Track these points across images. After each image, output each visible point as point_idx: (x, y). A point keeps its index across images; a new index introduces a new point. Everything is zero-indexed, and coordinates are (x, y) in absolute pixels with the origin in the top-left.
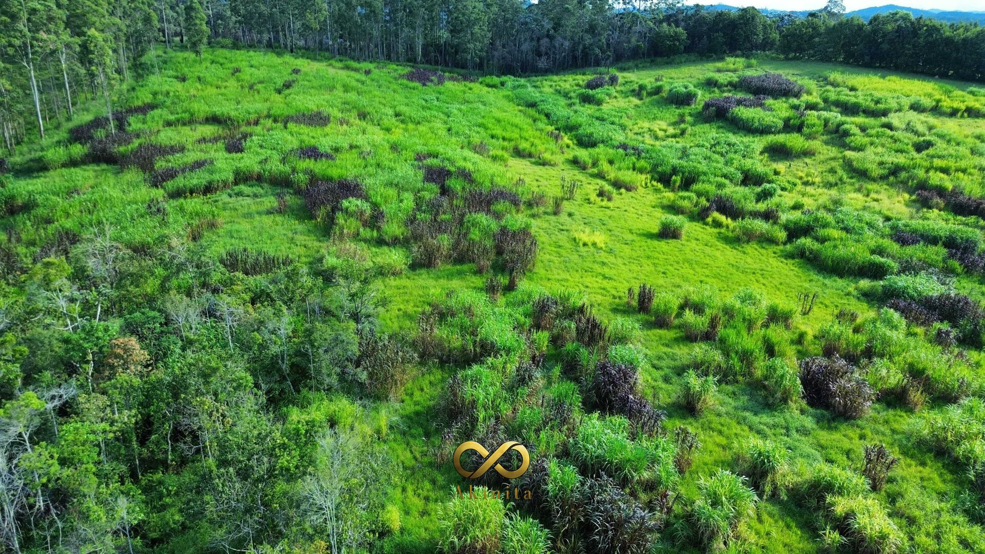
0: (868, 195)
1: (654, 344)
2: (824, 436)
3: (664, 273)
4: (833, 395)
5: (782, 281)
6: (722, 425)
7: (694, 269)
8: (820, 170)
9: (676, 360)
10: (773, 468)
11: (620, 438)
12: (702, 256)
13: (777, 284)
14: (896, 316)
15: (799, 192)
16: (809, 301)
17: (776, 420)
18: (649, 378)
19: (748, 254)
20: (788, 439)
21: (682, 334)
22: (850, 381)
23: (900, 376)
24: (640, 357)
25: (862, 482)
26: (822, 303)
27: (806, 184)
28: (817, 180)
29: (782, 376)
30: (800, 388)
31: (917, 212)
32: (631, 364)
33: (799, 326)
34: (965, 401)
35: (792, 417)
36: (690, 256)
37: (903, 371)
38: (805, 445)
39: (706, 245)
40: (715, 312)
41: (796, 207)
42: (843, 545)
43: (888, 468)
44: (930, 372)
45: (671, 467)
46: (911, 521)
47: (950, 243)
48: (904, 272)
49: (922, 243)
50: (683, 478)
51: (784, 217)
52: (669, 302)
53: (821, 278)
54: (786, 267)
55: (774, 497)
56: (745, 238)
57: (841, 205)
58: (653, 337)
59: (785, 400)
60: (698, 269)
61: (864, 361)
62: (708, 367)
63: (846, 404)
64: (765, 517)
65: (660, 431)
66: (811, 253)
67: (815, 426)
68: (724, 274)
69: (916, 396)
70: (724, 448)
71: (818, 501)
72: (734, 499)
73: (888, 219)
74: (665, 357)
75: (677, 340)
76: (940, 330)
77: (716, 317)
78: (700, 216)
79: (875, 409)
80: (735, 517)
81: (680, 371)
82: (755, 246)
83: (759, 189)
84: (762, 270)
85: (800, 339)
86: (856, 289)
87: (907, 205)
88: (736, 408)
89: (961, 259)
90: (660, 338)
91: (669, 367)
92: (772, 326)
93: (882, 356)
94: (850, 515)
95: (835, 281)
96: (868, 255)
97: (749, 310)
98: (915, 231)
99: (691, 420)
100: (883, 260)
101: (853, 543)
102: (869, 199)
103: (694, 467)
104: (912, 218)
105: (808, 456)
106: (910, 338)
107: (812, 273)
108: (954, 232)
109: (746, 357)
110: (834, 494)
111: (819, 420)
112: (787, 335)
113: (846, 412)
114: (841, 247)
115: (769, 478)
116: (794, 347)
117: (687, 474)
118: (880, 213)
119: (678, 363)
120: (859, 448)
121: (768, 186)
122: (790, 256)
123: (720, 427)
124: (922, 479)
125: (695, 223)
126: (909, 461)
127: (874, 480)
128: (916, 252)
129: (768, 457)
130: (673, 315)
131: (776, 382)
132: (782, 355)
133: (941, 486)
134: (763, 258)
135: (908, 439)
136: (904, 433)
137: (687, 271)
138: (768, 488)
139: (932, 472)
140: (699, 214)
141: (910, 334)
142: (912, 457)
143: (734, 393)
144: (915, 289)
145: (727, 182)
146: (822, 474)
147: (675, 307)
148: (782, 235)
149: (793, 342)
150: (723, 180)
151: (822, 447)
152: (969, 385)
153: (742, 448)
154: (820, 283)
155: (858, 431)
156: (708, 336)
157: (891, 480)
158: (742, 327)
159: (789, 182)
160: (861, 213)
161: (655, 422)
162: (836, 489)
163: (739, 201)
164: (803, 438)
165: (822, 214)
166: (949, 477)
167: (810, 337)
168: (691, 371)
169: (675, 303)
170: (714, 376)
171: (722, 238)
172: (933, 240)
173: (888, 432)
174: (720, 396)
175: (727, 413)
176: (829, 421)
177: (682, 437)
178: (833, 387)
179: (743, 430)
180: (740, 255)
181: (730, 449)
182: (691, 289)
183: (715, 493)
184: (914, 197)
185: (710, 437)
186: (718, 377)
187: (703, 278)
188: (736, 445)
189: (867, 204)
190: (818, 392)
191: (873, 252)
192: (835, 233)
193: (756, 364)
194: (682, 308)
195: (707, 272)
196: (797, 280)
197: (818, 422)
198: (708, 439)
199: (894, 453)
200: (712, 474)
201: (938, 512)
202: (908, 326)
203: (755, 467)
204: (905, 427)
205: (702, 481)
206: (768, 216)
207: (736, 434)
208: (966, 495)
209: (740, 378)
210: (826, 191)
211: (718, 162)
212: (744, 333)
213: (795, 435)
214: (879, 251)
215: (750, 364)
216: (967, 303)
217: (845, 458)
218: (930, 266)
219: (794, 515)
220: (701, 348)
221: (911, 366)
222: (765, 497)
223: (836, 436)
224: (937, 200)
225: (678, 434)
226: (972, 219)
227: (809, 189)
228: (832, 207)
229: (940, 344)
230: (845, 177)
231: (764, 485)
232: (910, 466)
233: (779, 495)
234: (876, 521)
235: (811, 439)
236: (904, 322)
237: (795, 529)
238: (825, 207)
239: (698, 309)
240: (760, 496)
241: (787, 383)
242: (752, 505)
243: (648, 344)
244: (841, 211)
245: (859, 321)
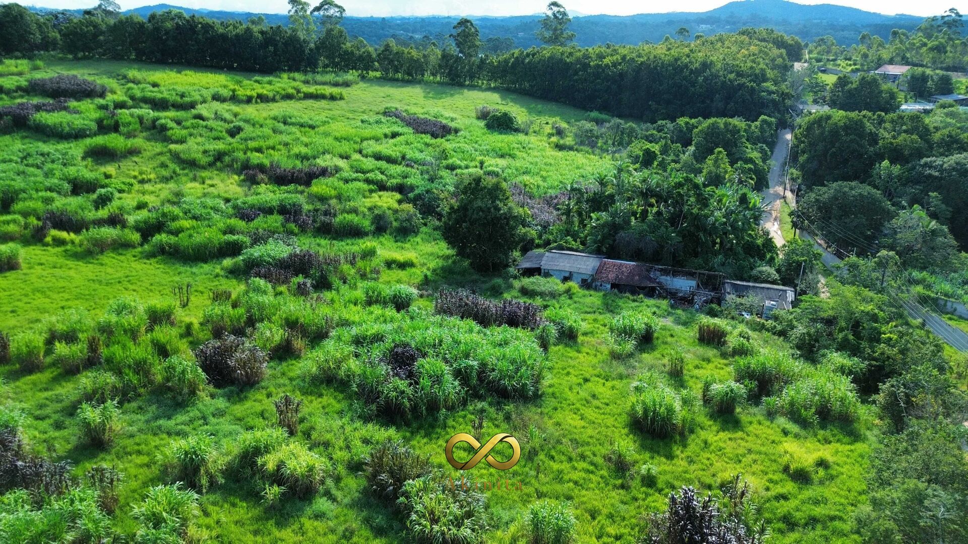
0: (204, 183)
1: (29, 394)
2: (239, 409)
3: (13, 312)
4: (234, 370)
5: (152, 281)
6: (138, 444)
7: (48, 297)
8: (151, 166)
9: (61, 401)
10: (203, 459)
11: (21, 515)
12: (54, 280)
13: (148, 285)
14: (261, 282)
15: (138, 191)
16: (184, 293)
17: (191, 414)
18: (36, 433)
19: (106, 264)
20: (208, 427)
21: (59, 371)
22: (243, 352)
23: (281, 331)
24: (16, 414)
25: (280, 433)
26: (196, 291)
27: (142, 182)
28: (152, 176)
29: (183, 372)
30: (203, 375)
31: (249, 190)
32: (7, 427)
33: (183, 319)
34: (333, 333)
35: (205, 406)
36: (39, 284)
37: (282, 326)
38: (225, 425)
39: (55, 267)
40: (90, 334)
41: (141, 206)
42: (283, 494)
43: (297, 411)
44: (302, 320)
45: (97, 514)
46: (327, 445)
47: (283, 210)
48: (255, 243)
49: (262, 215)
50: (114, 518)
51: (131, 219)
52: (30, 341)
53: (188, 268)
54: (152, 267)
55: (213, 486)
56: (97, 249)
57: (183, 196)
58: (25, 387)
59: (193, 392)
60: (55, 296)
61: (248, 330)
62: (103, 393)
63: (247, 373)
64: (210, 508)
65: (70, 483)
66: (170, 247)
67: (227, 404)
68: (87, 292)
69: (298, 343)
70: (148, 466)
71: (252, 468)
72: (174, 508)
73: (227, 200)
74: (48, 402)
75: (56, 380)
76: (299, 283)
77: (94, 339)
78: (36, 237)
79: (272, 367)
80: (182, 525)
81: (72, 410)
82: (112, 255)
83: (94, 196)
84: (127, 277)
85: (188, 331)
86: (222, 269)
87: (239, 185)
88: (147, 421)
89: (295, 221)
90: (34, 384)
91: (56, 412)
92: (157, 328)
93: (262, 320)
94: (281, 465)
95: (201, 267)
96: (222, 236)
97: (128, 320)
98: (252, 207)
99: (102, 455)
100: (235, 237)
101: (290, 488)
102: (205, 186)
103: (122, 501)
104: (246, 195)
105: (231, 433)
106: (278, 297)
107: (177, 266)
108: (283, 200)
109: (141, 367)
110: (262, 455)
111: (229, 397)
112: (174, 332)
113: (249, 380)
114: (195, 235)
115: (202, 471)
116: (185, 340)
117: (118, 512)
118: (219, 196)
119: (66, 403)
120: (269, 405)
121: (103, 191)
122: (151, 255)
123: (136, 448)
124: (323, 407)
125: (32, 247)
126: (310, 398)
127: (289, 426)
128: (261, 223)
129: (195, 453)
130: (42, 354)
131: (179, 379)
132: (176, 351)
133: (338, 406)
134: (124, 265)
135: (303, 380)
136: (299, 377)
137: (40, 301)
138: (204, 481)
139: (330, 399)
140: (33, 236)
141: (277, 294)
142: (311, 394)
143: (140, 408)
144: (269, 256)
145: (54, 195)
146: (247, 443)
147: (41, 344)
148: (136, 237)
149: (182, 336)
150: (49, 194)
151: (240, 420)
152: (332, 319)
153: (167, 457)
154: (188, 274)
155: (264, 392)
156: (91, 362)
157: (302, 420)
158: (125, 339)
159: (124, 183)
160: (203, 199)
161: (61, 476)
162: (263, 450)
163: (76, 213)
164: (221, 420)
165: (168, 208)
166: (341, 396)
167: (196, 326)
168: (84, 406)
169: (39, 340)
170: (112, 400)
171: (71, 256)
172: (269, 211)
173: (287, 382)
174: (127, 417)
175: (140, 431)
176: (238, 394)
177: (99, 478)
178: (231, 363)
179: (162, 439)
180: (98, 268)
181: (155, 463)
182: (54, 319)
183: (154, 514)
184: (242, 177)
185: (130, 462)
186: (117, 399)
187: (64, 303)
188: (159, 457)
189: (206, 191)
190: (220, 373)
191: (225, 233)
192: (186, 223)
193: (153, 370)
194: (50, 342)
195: (66, 296)
196: (166, 276)
197: (229, 400)
198: (127, 465)
199: (297, 397)
200: (144, 498)
201: (342, 427)
202: (274, 288)
203: (186, 468)
204: (299, 372)
205: (136, 510)
206: (114, 221)
207: (156, 447)
208: (356, 405)
209: (142, 390)
210: (164, 185)
211: (35, 176)
212: (131, 344)
213: (213, 420)
214: (231, 231)
215: (147, 373)
216: (310, 255)
217: (261, 420)
218: (274, 233)
219: (235, 492)
220: (87, 377)
221: (287, 320)
222: (204, 491)
223: (248, 404)
224: (261, 176)
225: (93, 476)
226: (292, 187)
227: (147, 187)
228: (175, 200)
229: (302, 294)
230: (178, 169)
231: (199, 480)
232: (311, 402)
233: (217, 482)
234: (301, 459)
235: (228, 417)
236: (269, 285)
237: (240, 504)
238: (169, 201)
239: (70, 337)
240: (199, 492)
241: (189, 376)
242: (195, 505)
243: (21, 396)
244: (185, 202)
245: (234, 296)
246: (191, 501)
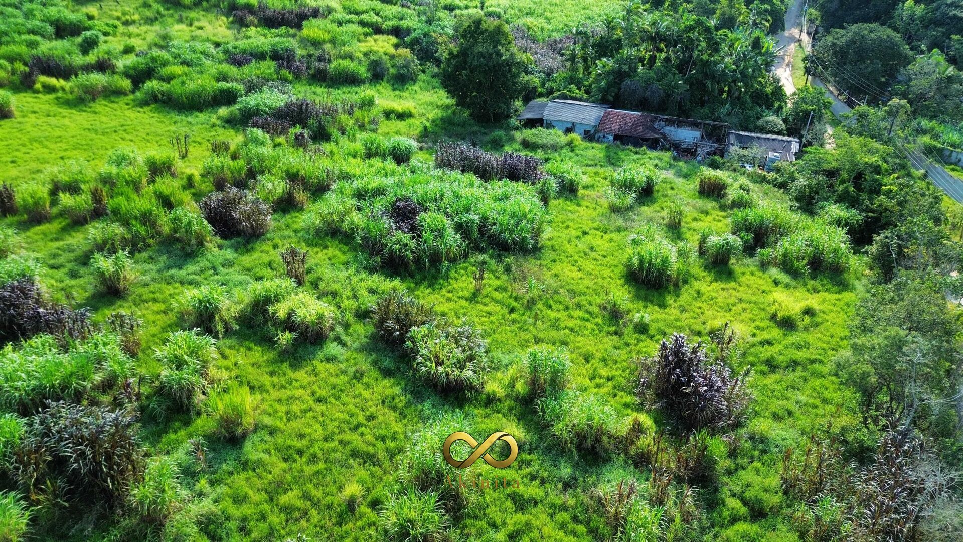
0: (191, 25)
1: (40, 244)
2: (246, 260)
3: (12, 162)
4: (239, 222)
5: (148, 131)
6: (154, 293)
7: (46, 147)
8: (134, 6)
9: (73, 251)
10: (217, 307)
11: (50, 358)
12: (50, 130)
13: (144, 136)
14: (259, 133)
15: (123, 34)
16: (182, 144)
17: (201, 265)
18: (53, 282)
19: (99, 113)
20: (218, 277)
21: (67, 221)
22: (247, 204)
23: (283, 184)
24: (31, 263)
25: (289, 283)
26: (194, 141)
27: (126, 23)
28: (136, 17)
29: (189, 223)
30: (209, 227)
31: (239, 33)
32: (24, 276)
33: (183, 170)
34: (334, 186)
35: (214, 256)
36: (35, 133)
37: (282, 178)
38: (235, 275)
39: (48, 116)
40: (92, 185)
41: (128, 50)
42: (296, 340)
43: (303, 262)
44: (302, 172)
45: (121, 356)
46: (334, 294)
47: (276, 56)
48: (250, 91)
49: (254, 60)
50: (138, 360)
51: (121, 63)
52: (35, 192)
53: (184, 118)
54: (146, 116)
55: (228, 332)
56: (89, 97)
57: (170, 39)
58: (36, 237)
59: (201, 243)
60: (52, 146)
61: (251, 182)
62: (113, 244)
63: (252, 226)
64: (227, 352)
65: (92, 329)
66: (163, 95)
67: (236, 255)
68: (84, 142)
69: (301, 196)
70: (165, 312)
71: (264, 316)
72: (194, 352)
73: (217, 45)
74: (60, 252)
75: (65, 230)
76: (296, 134)
77: (96, 190)
78: (25, 84)
79: (275, 219)
80: (203, 367)
81: (85, 260)
82: (104, 102)
83: (79, 39)
84: (122, 126)
85: (189, 183)
86: (218, 119)
87: (228, 28)
88: (159, 271)
89: (289, 67)
90: (44, 234)
91: (69, 262)
92: (158, 179)
93: (263, 172)
94: (291, 313)
95: (197, 117)
96: (215, 83)
97: (129, 171)
98: (244, 52)
99: (119, 303)
100: (229, 85)
101: (302, 334)
102: (193, 28)
103: (144, 345)
104: (236, 39)
105: (241, 283)
106: (277, 149)
107: (172, 115)
108: (275, 45)
109: (146, 218)
110: (273, 303)
111: (236, 248)
112: (176, 184)
113: (254, 232)
114: (188, 82)
115: (217, 318)
116: (187, 192)
117: (141, 354)
118: (208, 40)
119: (78, 253)
120: (276, 256)
121: (88, 33)
122: (144, 103)
123: (152, 295)
124: (329, 259)
125: (22, 95)
126: (316, 250)
127: (297, 277)
128: (252, 70)
129: (208, 301)
130: (48, 205)
131: (186, 231)
132: (180, 203)
133: (343, 258)
134: (119, 113)
135: (308, 232)
136: (304, 229)
137: (38, 151)
138: (220, 327)
139: (334, 251)
140: (22, 83)
141: (276, 145)
142: (316, 246)
143: (151, 258)
144: (265, 104)
145: (38, 38)
146: (258, 292)
147: (46, 195)
148: (126, 84)
149: (184, 188)
150: (32, 37)
151: (249, 270)
152: (333, 172)
153: (182, 305)
154: (184, 123)
155: (270, 243)
156: (98, 213)
157: (309, 271)
158: (129, 190)
159: (107, 24)
160: (191, 43)
161: (82, 322)
162: (273, 299)
163: (63, 57)
164: (231, 270)
165: (156, 52)
166: (345, 248)
167: (197, 177)
168: (97, 256)
169: (43, 192)
170: (123, 250)
171: (63, 104)
172: (261, 56)
173: (292, 234)
174: (139, 267)
175: (153, 279)
176: (245, 246)
177: (118, 323)
178: (236, 215)
179: (175, 288)
180: (92, 117)
181: (171, 310)
182: (55, 169)
183: (176, 357)
184: (231, 19)
185: (147, 309)
186: (128, 249)
187: (63, 154)
188: (175, 304)
189: (194, 34)
190: (225, 225)
191: (218, 80)
192: (178, 69)
193: (160, 222)
194: (54, 193)
195: (64, 146)
196: (162, 126)
197: (236, 251)
198: (145, 312)
199: (302, 249)
200: (165, 342)
201: (349, 278)
202: (272, 139)
203: (201, 315)
204: (303, 224)
205: (158, 353)
206: (102, 66)
207: (170, 295)
208: (361, 257)
209: (151, 241)
210: (149, 27)
211: (15, 16)
212: (134, 196)
213: (222, 270)
214: (223, 77)
215: (154, 225)
216: (307, 104)
217: (269, 270)
218: (268, 80)
219: (250, 337)
220: (96, 228)
221: (287, 172)
222: (220, 336)
223: (256, 255)
224: (250, 18)
225: (113, 322)
226: (283, 30)
227: (132, 29)
228: (162, 43)
229: (300, 145)
230: (161, 9)
231: (215, 326)
232: (317, 253)
233: (231, 328)
234: (311, 308)
235: (237, 268)
236: (267, 136)
237: (255, 348)
238: (156, 45)
239: (73, 188)
240: (216, 337)
241: (195, 228)
242: (213, 349)
243: (33, 246)
244: (173, 46)
245: (232, 148)
246: (209, 346)
